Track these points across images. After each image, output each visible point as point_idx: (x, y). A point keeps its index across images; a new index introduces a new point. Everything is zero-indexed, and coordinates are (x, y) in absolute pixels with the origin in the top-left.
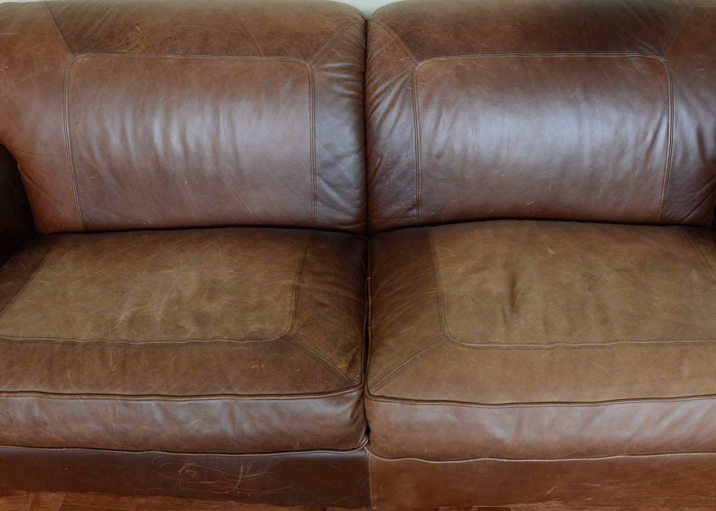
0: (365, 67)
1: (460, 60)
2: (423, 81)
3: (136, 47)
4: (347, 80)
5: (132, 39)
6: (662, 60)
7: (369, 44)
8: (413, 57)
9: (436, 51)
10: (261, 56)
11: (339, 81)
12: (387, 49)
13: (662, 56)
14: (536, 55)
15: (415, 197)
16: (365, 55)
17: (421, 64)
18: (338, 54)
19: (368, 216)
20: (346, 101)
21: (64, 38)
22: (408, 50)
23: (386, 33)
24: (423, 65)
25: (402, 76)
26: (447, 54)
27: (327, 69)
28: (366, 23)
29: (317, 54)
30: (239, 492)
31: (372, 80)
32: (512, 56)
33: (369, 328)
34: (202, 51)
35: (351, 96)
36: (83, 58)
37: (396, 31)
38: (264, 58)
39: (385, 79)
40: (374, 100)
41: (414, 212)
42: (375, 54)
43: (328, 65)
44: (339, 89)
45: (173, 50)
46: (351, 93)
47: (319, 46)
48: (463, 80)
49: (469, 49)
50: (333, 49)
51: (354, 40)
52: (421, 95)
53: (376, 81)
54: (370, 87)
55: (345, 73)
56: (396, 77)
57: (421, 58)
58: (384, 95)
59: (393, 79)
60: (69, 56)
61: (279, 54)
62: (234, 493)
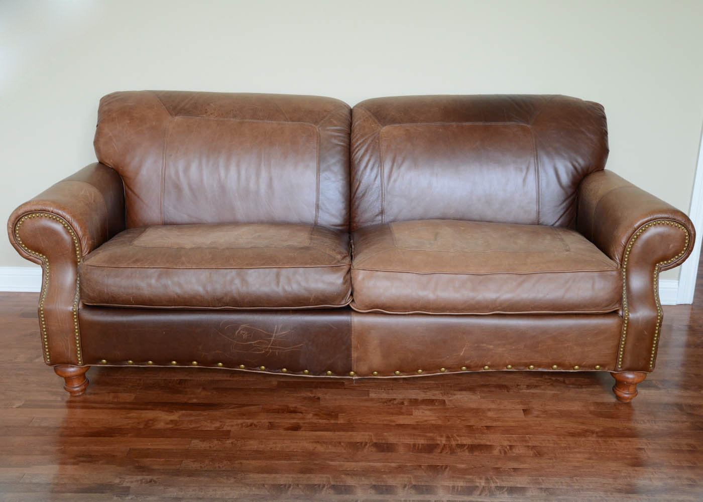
0: (351, 130)
1: (408, 126)
2: (385, 137)
3: (211, 114)
4: (340, 136)
5: (208, 110)
6: (529, 126)
7: (353, 118)
8: (380, 124)
9: (393, 121)
10: (288, 121)
11: (335, 137)
12: (364, 120)
13: (528, 124)
14: (454, 123)
15: (380, 207)
16: (351, 125)
17: (384, 128)
18: (335, 122)
19: (350, 222)
20: (339, 148)
21: (166, 108)
22: (376, 121)
23: (363, 112)
24: (385, 129)
25: (373, 134)
26: (399, 123)
27: (328, 130)
28: (351, 111)
29: (322, 121)
30: (271, 351)
31: (355, 137)
32: (438, 123)
33: (353, 254)
34: (253, 117)
35: (342, 146)
36: (178, 119)
37: (370, 111)
38: (290, 123)
39: (362, 136)
40: (356, 148)
41: (380, 217)
42: (357, 123)
43: (328, 128)
44: (335, 141)
45: (235, 116)
46: (342, 144)
47: (324, 117)
48: (409, 137)
49: (413, 120)
50: (332, 120)
51: (343, 115)
52: (384, 146)
53: (357, 138)
54: (353, 141)
55: (338, 133)
56: (369, 135)
57: (384, 125)
58: (362, 145)
59: (367, 137)
60: (170, 118)
61: (299, 121)
62: (268, 352)
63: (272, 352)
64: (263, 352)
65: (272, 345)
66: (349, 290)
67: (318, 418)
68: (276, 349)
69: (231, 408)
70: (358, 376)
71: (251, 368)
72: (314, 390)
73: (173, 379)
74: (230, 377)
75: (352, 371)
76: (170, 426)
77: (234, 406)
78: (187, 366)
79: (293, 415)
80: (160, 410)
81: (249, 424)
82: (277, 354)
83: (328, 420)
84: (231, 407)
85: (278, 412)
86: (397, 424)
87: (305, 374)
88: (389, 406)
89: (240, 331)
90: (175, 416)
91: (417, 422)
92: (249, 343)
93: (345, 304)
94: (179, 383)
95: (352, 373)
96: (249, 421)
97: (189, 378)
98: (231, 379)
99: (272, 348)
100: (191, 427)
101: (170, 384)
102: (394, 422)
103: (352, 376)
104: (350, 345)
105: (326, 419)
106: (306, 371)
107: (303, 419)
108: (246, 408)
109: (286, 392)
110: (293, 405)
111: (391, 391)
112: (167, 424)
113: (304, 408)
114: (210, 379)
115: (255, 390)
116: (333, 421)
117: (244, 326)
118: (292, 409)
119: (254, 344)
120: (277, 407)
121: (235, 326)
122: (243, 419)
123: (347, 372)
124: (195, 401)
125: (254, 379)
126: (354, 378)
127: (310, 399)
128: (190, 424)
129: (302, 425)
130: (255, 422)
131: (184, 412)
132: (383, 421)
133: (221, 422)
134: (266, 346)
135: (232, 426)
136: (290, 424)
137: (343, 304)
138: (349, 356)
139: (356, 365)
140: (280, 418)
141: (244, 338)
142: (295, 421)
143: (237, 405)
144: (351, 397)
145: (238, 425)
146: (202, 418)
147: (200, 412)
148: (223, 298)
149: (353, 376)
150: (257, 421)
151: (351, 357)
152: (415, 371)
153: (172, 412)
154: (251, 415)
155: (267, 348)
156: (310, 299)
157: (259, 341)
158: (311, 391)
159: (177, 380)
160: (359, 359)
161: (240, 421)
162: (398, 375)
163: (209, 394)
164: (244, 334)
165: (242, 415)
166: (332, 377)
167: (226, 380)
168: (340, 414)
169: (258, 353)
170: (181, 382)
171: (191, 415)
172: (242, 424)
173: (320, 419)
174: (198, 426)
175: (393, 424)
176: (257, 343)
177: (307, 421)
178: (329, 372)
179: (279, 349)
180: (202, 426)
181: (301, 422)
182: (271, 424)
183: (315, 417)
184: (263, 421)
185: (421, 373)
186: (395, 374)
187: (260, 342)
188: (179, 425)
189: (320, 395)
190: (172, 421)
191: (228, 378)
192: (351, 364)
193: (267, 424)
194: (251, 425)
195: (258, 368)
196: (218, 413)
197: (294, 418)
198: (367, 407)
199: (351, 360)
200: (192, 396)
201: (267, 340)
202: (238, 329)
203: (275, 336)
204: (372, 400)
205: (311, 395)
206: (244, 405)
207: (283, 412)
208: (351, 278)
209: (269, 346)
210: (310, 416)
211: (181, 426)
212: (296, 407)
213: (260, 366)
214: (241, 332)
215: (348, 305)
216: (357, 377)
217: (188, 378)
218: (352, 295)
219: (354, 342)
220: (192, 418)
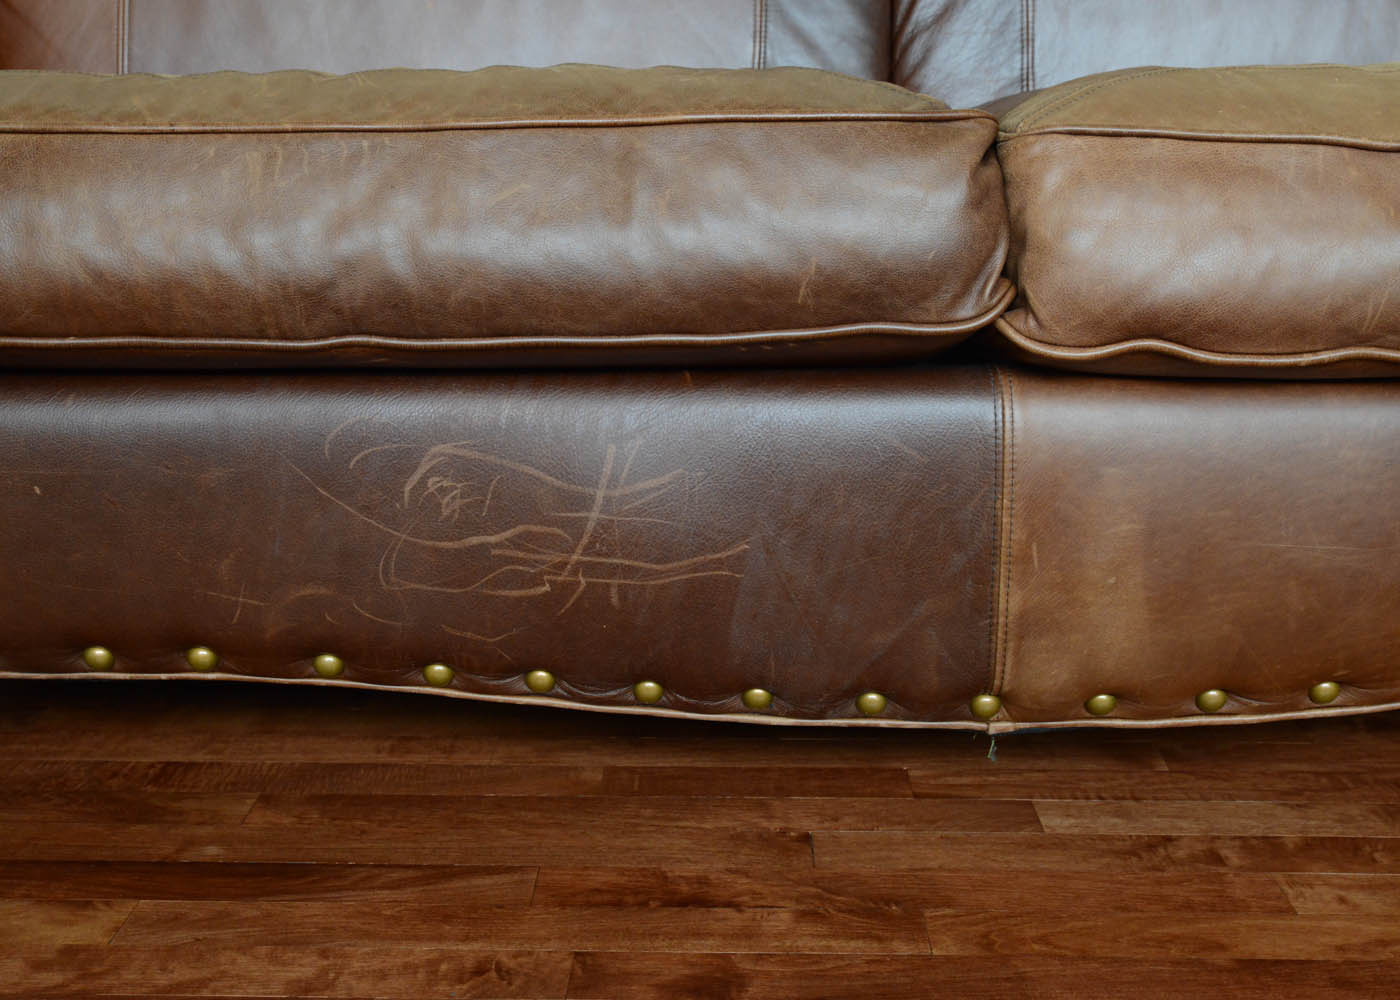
30: (583, 580)
62: (569, 587)
63: (589, 584)
64: (547, 588)
65: (586, 551)
66: (993, 250)
67: (823, 929)
68: (613, 571)
69: (382, 888)
70: (1015, 720)
71: (481, 679)
72: (777, 804)
73: (134, 760)
74: (392, 751)
75: (987, 691)
76: (50, 979)
77: (396, 875)
78: (164, 676)
79: (695, 917)
80: (27, 896)
81: (469, 964)
82: (615, 600)
83: (879, 939)
84: (379, 882)
85: (618, 905)
86: (1239, 961)
87: (750, 708)
88: (1155, 869)
89: (423, 481)
90: (91, 929)
91: (1340, 949)
92: (475, 540)
93: (972, 319)
94: (155, 781)
95: (986, 701)
96: (472, 951)
97: (209, 758)
98: (394, 760)
99: (589, 569)
100: (163, 980)
101: (115, 783)
102: (1222, 947)
103: (985, 719)
104: (992, 549)
105: (864, 937)
106: (758, 692)
107: (747, 934)
108: (458, 884)
109: (648, 812)
110: (691, 870)
111: (1131, 803)
112: (39, 966)
113: (742, 884)
114: (300, 759)
115: (500, 804)
116: (903, 949)
117: (448, 448)
118: (685, 888)
119: (497, 545)
120: (613, 878)
121: (401, 456)
122: (440, 938)
123: (960, 699)
124: (212, 852)
125: (495, 762)
126: (995, 728)
127: (765, 840)
128: (164, 969)
129: (747, 966)
130: (502, 951)
131: (145, 905)
132: (1162, 943)
133: (324, 954)
134: (557, 558)
135: (382, 975)
136: (684, 961)
137: (968, 316)
138: (984, 606)
139: (1016, 653)
140: (629, 934)
141: (446, 512)
142: (708, 947)
143: (411, 873)
144: (960, 834)
145: (409, 969)
146: (226, 934)
147: (221, 905)
148: (330, 284)
149: (988, 712)
150: (512, 949)
151: (992, 614)
152: (1304, 688)
153: (87, 905)
154: (478, 917)
155: (562, 565)
156: (794, 292)
157: (520, 528)
158: (762, 805)
159: (152, 765)
160: (1029, 625)
161: (423, 950)
162: (1218, 710)
163: (287, 821)
164: (443, 490)
165: (440, 916)
166: (883, 723)
167: (374, 766)
168: (928, 913)
169: (515, 593)
170: (166, 772)
171: (176, 921)
172: (432, 965)
173: (835, 936)
174: (206, 973)
175: (1220, 959)
176: (515, 543)
177: (771, 946)
178: (873, 698)
179: (629, 571)
180: (223, 974)
181: (738, 951)
182: (584, 964)
183: (807, 928)
184: (541, 950)
185: (1330, 701)
186: (1198, 703)
187: (529, 536)
188: (99, 975)
189: (810, 825)
190: (69, 953)
191: (383, 758)
192: (990, 654)
193: (568, 964)
194: (480, 970)
195: (515, 681)
196: (312, 911)
197: (698, 935)
198: (1051, 875)
199: (992, 628)
200: (202, 831)
201: (564, 524)
202: (415, 468)
203: (608, 500)
204: (1061, 843)
205: (765, 824)
206: (445, 873)
207: (644, 904)
208: (1005, 182)
209: (575, 557)
210: (782, 919)
211: (107, 981)
212: (703, 881)
213: (527, 669)
214: (433, 483)
215: (991, 327)
216: (1008, 726)
217: (199, 757)
218: (1010, 273)
219: (1013, 532)
220: (181, 936)
